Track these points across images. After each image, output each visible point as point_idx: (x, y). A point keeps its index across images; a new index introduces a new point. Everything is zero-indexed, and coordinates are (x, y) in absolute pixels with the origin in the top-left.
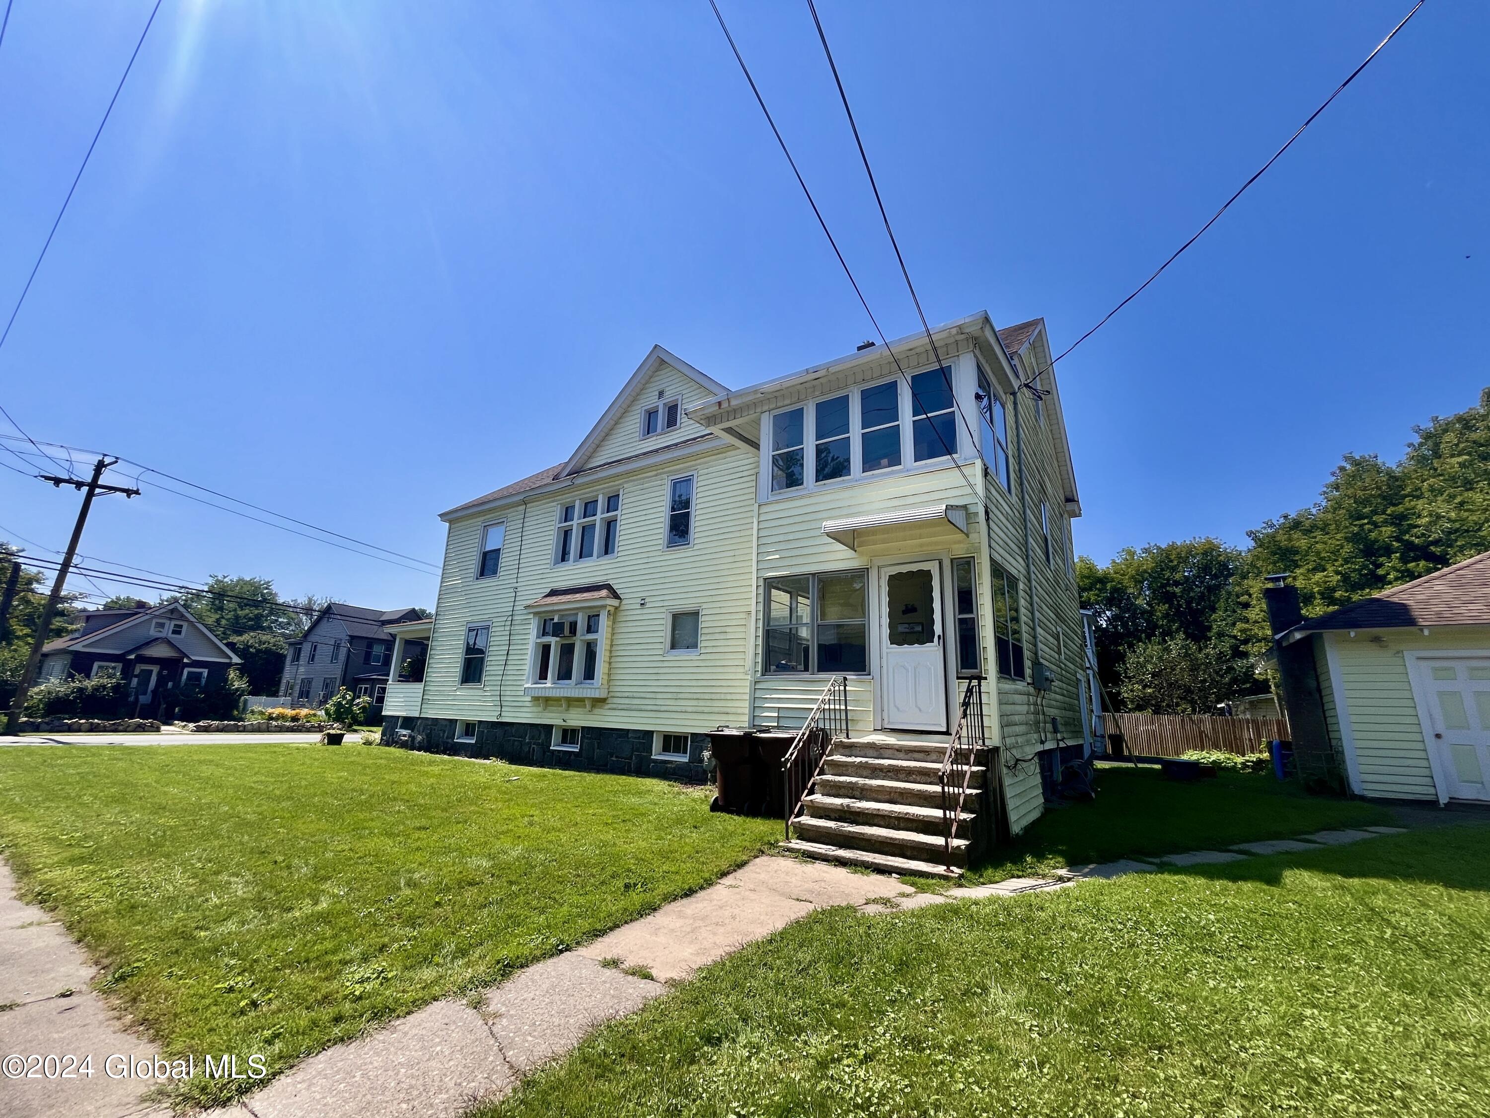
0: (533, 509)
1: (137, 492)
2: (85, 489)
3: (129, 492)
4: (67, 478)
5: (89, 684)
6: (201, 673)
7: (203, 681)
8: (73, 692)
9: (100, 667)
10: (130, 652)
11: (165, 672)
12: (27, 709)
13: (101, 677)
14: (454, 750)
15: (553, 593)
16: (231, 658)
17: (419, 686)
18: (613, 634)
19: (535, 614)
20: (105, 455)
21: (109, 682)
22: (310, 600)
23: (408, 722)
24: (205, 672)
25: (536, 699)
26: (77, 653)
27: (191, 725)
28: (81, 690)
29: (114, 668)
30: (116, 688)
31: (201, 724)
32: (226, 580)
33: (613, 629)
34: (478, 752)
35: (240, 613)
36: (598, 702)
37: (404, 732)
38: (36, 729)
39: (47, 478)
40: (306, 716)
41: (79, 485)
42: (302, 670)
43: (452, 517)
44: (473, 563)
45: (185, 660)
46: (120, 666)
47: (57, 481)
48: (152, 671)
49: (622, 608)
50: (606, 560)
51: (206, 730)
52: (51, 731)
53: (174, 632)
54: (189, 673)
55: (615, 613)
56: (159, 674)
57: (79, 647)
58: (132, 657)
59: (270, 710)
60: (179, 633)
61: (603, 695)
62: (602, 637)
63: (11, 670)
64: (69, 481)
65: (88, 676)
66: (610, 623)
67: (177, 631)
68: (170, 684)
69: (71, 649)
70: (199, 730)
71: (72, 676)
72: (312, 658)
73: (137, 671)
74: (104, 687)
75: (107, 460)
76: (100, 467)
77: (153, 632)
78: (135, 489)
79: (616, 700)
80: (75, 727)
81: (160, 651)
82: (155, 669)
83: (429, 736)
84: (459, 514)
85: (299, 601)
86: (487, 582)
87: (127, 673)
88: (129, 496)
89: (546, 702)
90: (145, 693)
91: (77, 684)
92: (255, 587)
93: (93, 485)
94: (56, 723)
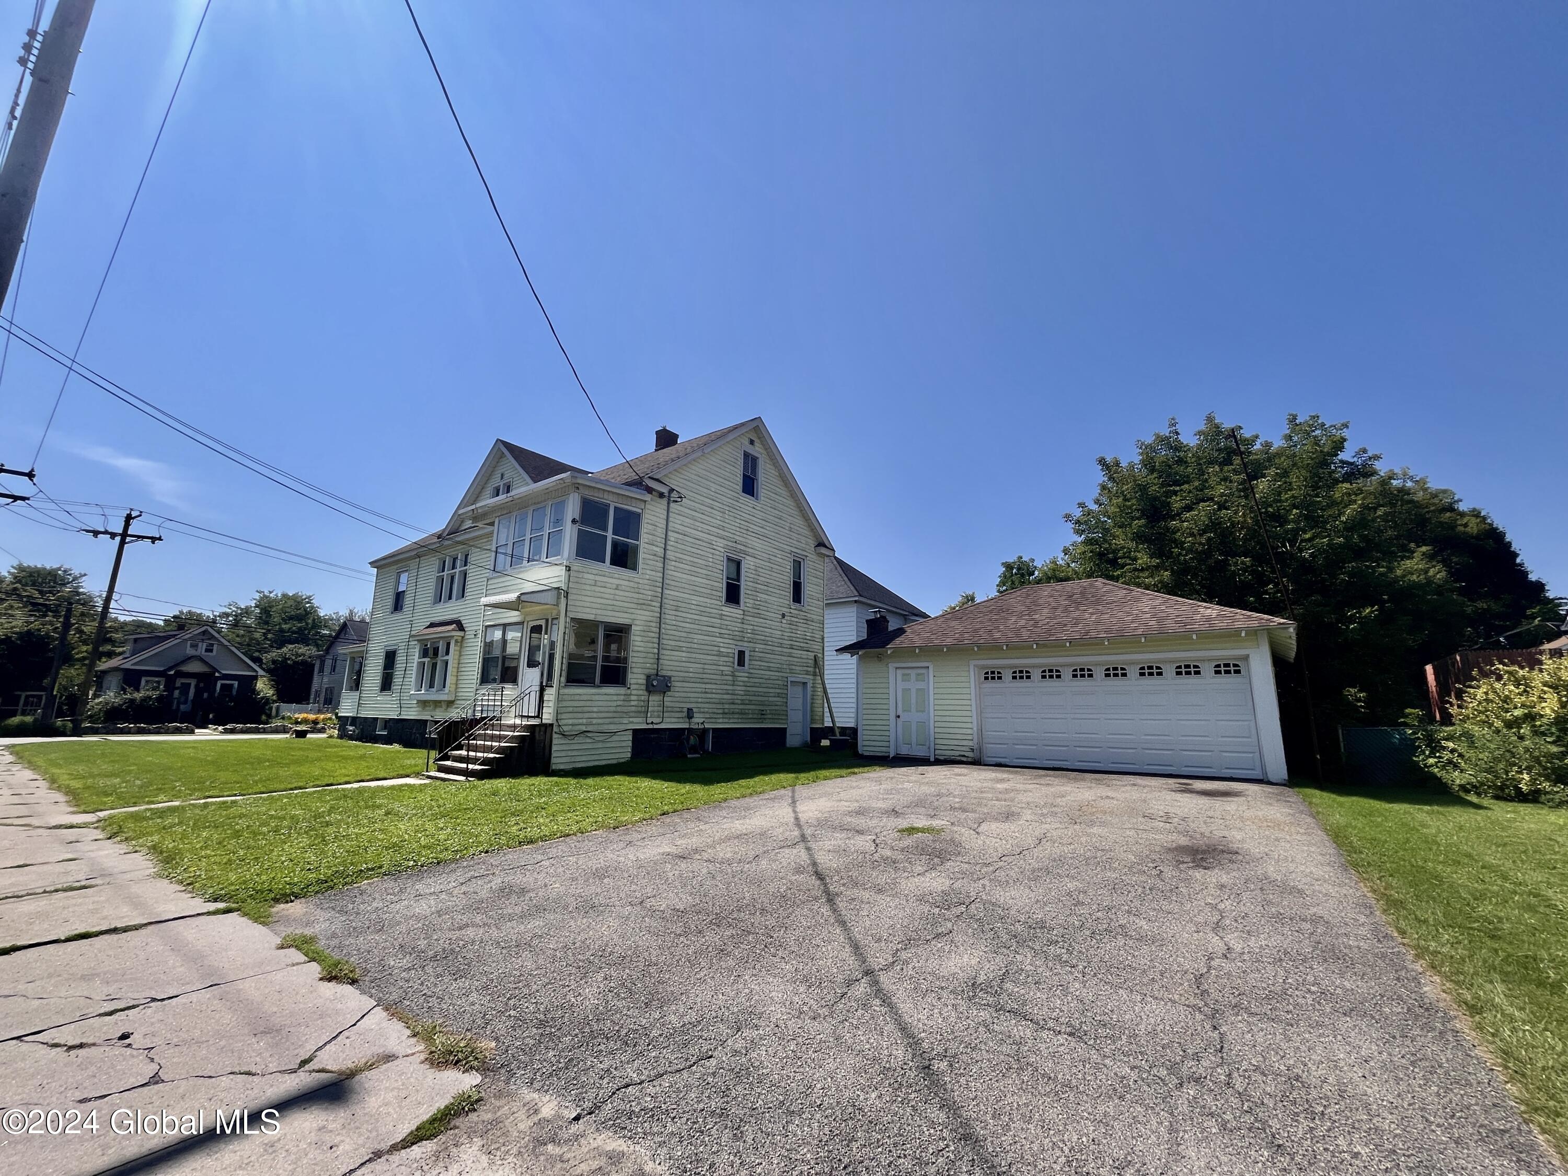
0: (424, 561)
1: (160, 539)
2: (118, 539)
3: (153, 539)
4: (103, 530)
5: (138, 696)
6: (232, 685)
7: (234, 692)
8: (125, 703)
9: (147, 682)
10: (170, 669)
11: (202, 685)
12: (91, 716)
13: (148, 690)
14: (375, 739)
15: (432, 625)
16: (256, 671)
17: (358, 693)
18: (460, 656)
19: (418, 640)
20: (132, 510)
21: (155, 694)
22: (351, 612)
23: (354, 720)
24: (236, 684)
25: (419, 701)
26: (127, 672)
27: (220, 728)
28: (132, 701)
29: (158, 682)
30: (160, 699)
31: (227, 727)
32: (271, 595)
33: (460, 652)
34: (388, 741)
35: (284, 626)
36: (450, 703)
37: (351, 728)
38: (95, 732)
39: (88, 531)
40: (323, 720)
41: (113, 535)
42: (325, 680)
43: (380, 565)
44: (390, 602)
45: (217, 674)
46: (163, 680)
47: (96, 533)
48: (190, 684)
49: (467, 637)
50: (460, 602)
51: (232, 731)
52: (108, 733)
53: (207, 650)
54: (222, 685)
55: (462, 641)
56: (197, 686)
57: (128, 666)
58: (172, 672)
59: (296, 716)
60: (211, 651)
61: (451, 698)
62: (452, 658)
63: (77, 685)
64: (106, 532)
65: (138, 690)
66: (458, 648)
67: (209, 650)
68: (206, 695)
69: (122, 667)
70: (227, 731)
71: (124, 690)
72: (333, 669)
73: (178, 684)
74: (150, 698)
75: (134, 514)
76: (129, 518)
77: (190, 651)
78: (158, 536)
79: (458, 702)
80: (127, 730)
81: (194, 667)
82: (193, 682)
83: (362, 730)
84: (383, 562)
85: (340, 614)
86: (398, 616)
87: (170, 686)
88: (153, 542)
89: (424, 704)
90: (185, 702)
91: (128, 696)
92: (297, 601)
93: (124, 535)
94: (111, 727)
